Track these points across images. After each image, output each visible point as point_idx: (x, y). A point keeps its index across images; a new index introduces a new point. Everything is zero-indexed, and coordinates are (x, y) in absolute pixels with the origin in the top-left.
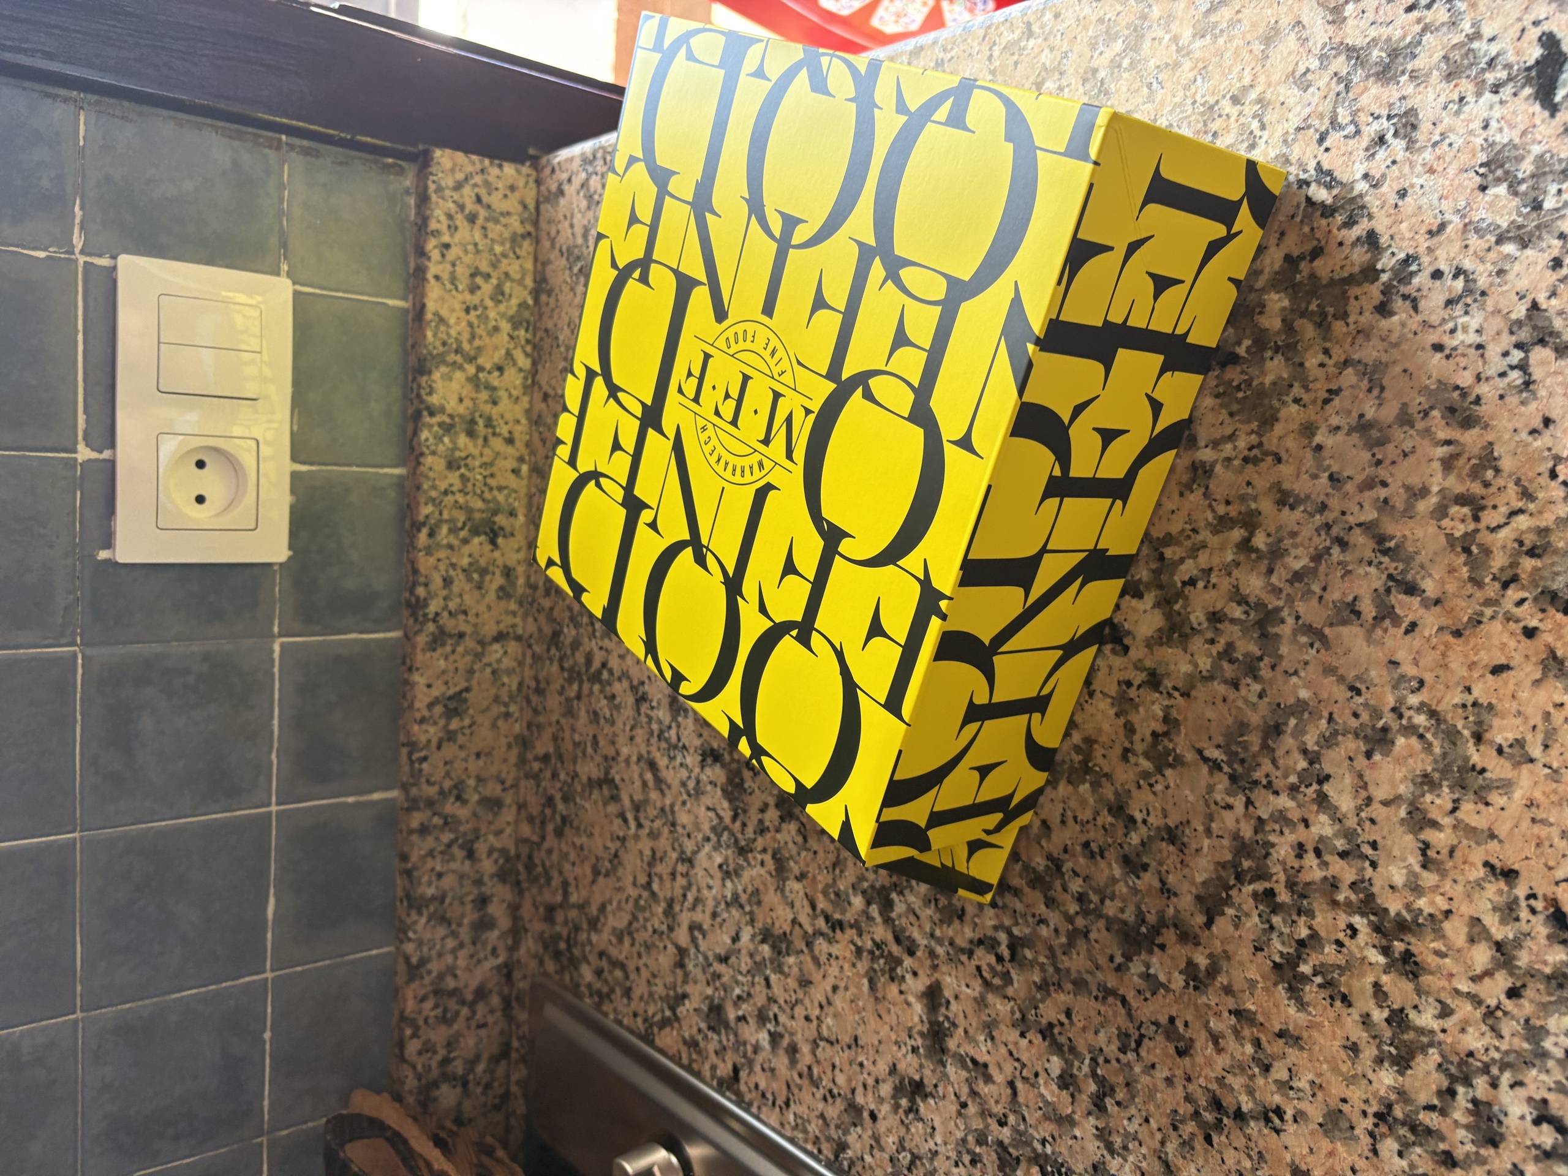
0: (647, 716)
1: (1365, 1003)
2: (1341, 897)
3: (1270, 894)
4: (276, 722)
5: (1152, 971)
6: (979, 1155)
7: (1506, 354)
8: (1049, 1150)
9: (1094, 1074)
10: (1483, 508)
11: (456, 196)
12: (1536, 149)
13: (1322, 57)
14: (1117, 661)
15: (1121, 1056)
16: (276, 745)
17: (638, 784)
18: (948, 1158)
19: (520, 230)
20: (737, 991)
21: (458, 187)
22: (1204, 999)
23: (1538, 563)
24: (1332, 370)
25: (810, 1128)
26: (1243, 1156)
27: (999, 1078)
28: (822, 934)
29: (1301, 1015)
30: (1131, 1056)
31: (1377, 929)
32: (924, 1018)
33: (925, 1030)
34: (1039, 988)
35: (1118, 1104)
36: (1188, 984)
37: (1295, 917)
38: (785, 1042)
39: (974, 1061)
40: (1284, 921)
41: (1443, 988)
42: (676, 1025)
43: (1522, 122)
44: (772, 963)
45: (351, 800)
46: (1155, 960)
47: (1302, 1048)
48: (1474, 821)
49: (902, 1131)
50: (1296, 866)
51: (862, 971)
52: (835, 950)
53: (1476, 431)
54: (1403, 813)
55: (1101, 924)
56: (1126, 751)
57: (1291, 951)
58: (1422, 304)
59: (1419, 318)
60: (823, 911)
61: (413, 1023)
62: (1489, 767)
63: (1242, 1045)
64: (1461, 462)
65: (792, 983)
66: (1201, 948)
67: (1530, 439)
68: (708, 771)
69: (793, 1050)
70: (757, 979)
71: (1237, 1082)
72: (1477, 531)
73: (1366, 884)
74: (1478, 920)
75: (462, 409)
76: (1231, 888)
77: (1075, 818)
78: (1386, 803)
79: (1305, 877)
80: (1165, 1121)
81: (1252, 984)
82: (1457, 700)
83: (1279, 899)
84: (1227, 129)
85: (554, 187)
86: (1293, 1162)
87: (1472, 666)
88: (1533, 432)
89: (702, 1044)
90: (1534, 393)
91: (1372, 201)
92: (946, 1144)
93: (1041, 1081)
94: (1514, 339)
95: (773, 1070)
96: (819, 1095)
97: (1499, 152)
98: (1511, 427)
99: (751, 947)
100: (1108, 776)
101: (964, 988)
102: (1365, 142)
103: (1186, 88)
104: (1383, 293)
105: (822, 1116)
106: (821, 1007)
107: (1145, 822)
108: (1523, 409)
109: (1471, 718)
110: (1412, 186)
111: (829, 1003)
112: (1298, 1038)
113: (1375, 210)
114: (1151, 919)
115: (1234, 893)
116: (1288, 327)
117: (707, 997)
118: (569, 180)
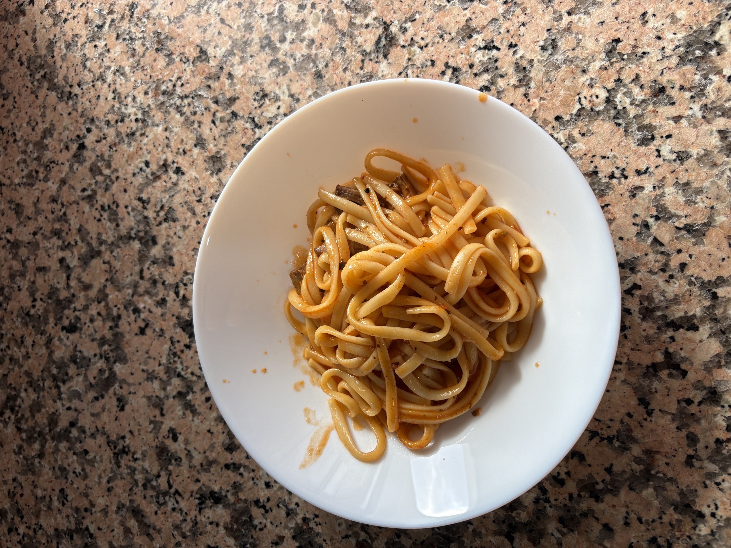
0: (128, 467)
14: (676, 384)
17: (119, 531)
56: (690, 458)
68: (208, 513)
77: (640, 520)
100: (671, 480)
107: (713, 515)
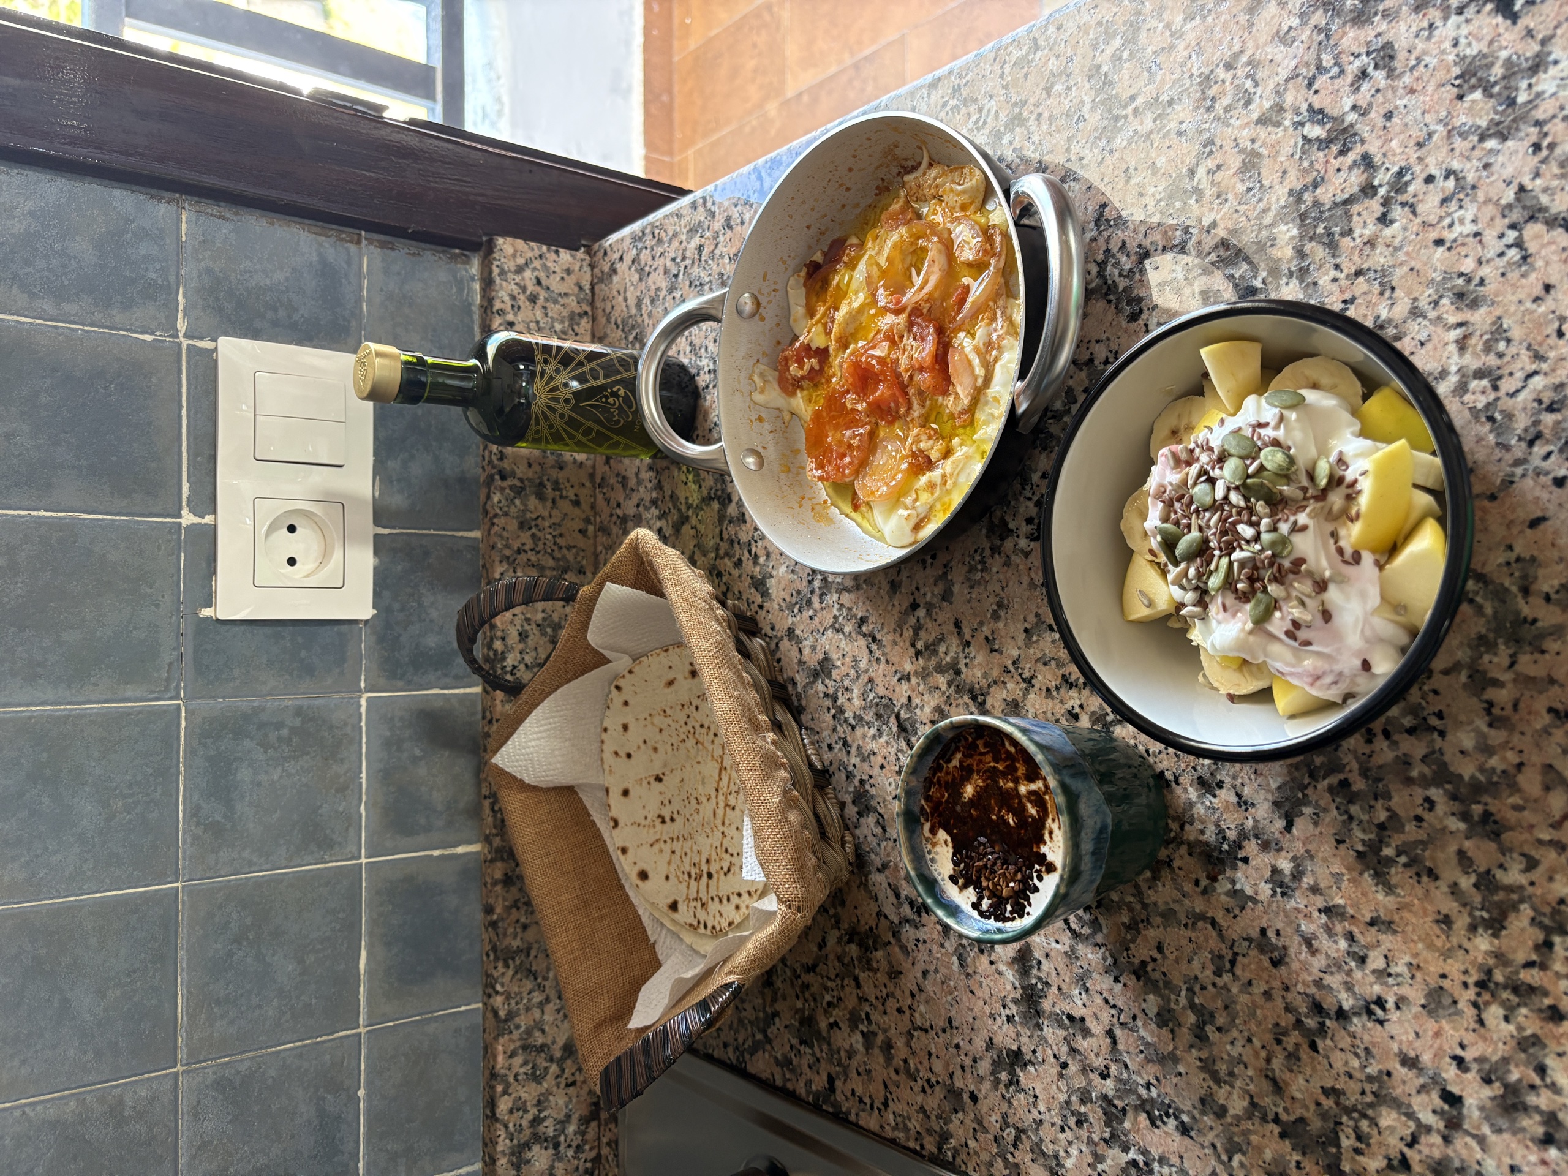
1: (1451, 872)
2: (1415, 774)
3: (1345, 784)
4: (364, 775)
5: (1238, 887)
6: (1085, 1115)
7: (1501, 236)
8: (1154, 1093)
9: (1192, 1006)
10: (1500, 378)
11: (518, 279)
12: (1504, 54)
13: (1302, 15)
15: (1218, 980)
16: (364, 798)
18: (1053, 1125)
19: (578, 310)
20: (828, 998)
21: (520, 270)
22: (1293, 903)
23: (1557, 416)
24: (1344, 283)
25: (910, 1125)
26: (1350, 1056)
27: (1097, 1029)
28: (908, 921)
29: (1391, 898)
30: (1227, 978)
31: (1454, 797)
32: (1017, 984)
33: (1018, 996)
34: (1129, 928)
35: (1219, 1029)
36: (1275, 892)
37: (1372, 803)
38: (880, 1038)
39: (1070, 1018)
40: (1362, 808)
41: (1526, 841)
42: (768, 1047)
43: (1487, 33)
44: (860, 962)
45: (436, 853)
46: (1239, 875)
47: (1395, 932)
48: (1533, 671)
49: (1005, 1106)
50: (1367, 751)
51: (951, 950)
52: (922, 934)
53: (1483, 311)
54: (1463, 677)
55: (1183, 850)
57: (1372, 836)
58: (1420, 208)
59: (1418, 220)
60: (907, 897)
61: (504, 1079)
62: (1540, 616)
63: (1335, 942)
64: (1473, 341)
65: (882, 977)
66: (1283, 853)
67: (1534, 306)
69: (888, 1046)
70: (846, 981)
71: (1334, 981)
72: (1497, 399)
73: (1437, 755)
74: (1550, 766)
75: (530, 474)
76: (1306, 787)
78: (1446, 672)
79: (1378, 760)
80: (1269, 1037)
81: (1338, 877)
82: (1501, 560)
83: (1355, 788)
84: (1224, 93)
85: (606, 269)
86: (1401, 1050)
87: (1510, 524)
88: (1537, 299)
89: (795, 1061)
90: (1532, 265)
91: (1364, 129)
92: (1049, 1110)
93: (1139, 1023)
94: (1507, 221)
95: (868, 1072)
96: (917, 1089)
97: (1470, 64)
98: (1515, 299)
99: (839, 950)
101: (1054, 944)
102: (1349, 79)
103: (1183, 65)
104: (1383, 205)
105: (922, 1109)
106: (913, 995)
108: (1524, 281)
109: (1517, 574)
110: (1397, 107)
111: (921, 990)
112: (1390, 923)
113: (1366, 135)
114: (1232, 835)
115: (1309, 791)
116: (1301, 253)
117: (797, 1011)
118: (621, 259)
